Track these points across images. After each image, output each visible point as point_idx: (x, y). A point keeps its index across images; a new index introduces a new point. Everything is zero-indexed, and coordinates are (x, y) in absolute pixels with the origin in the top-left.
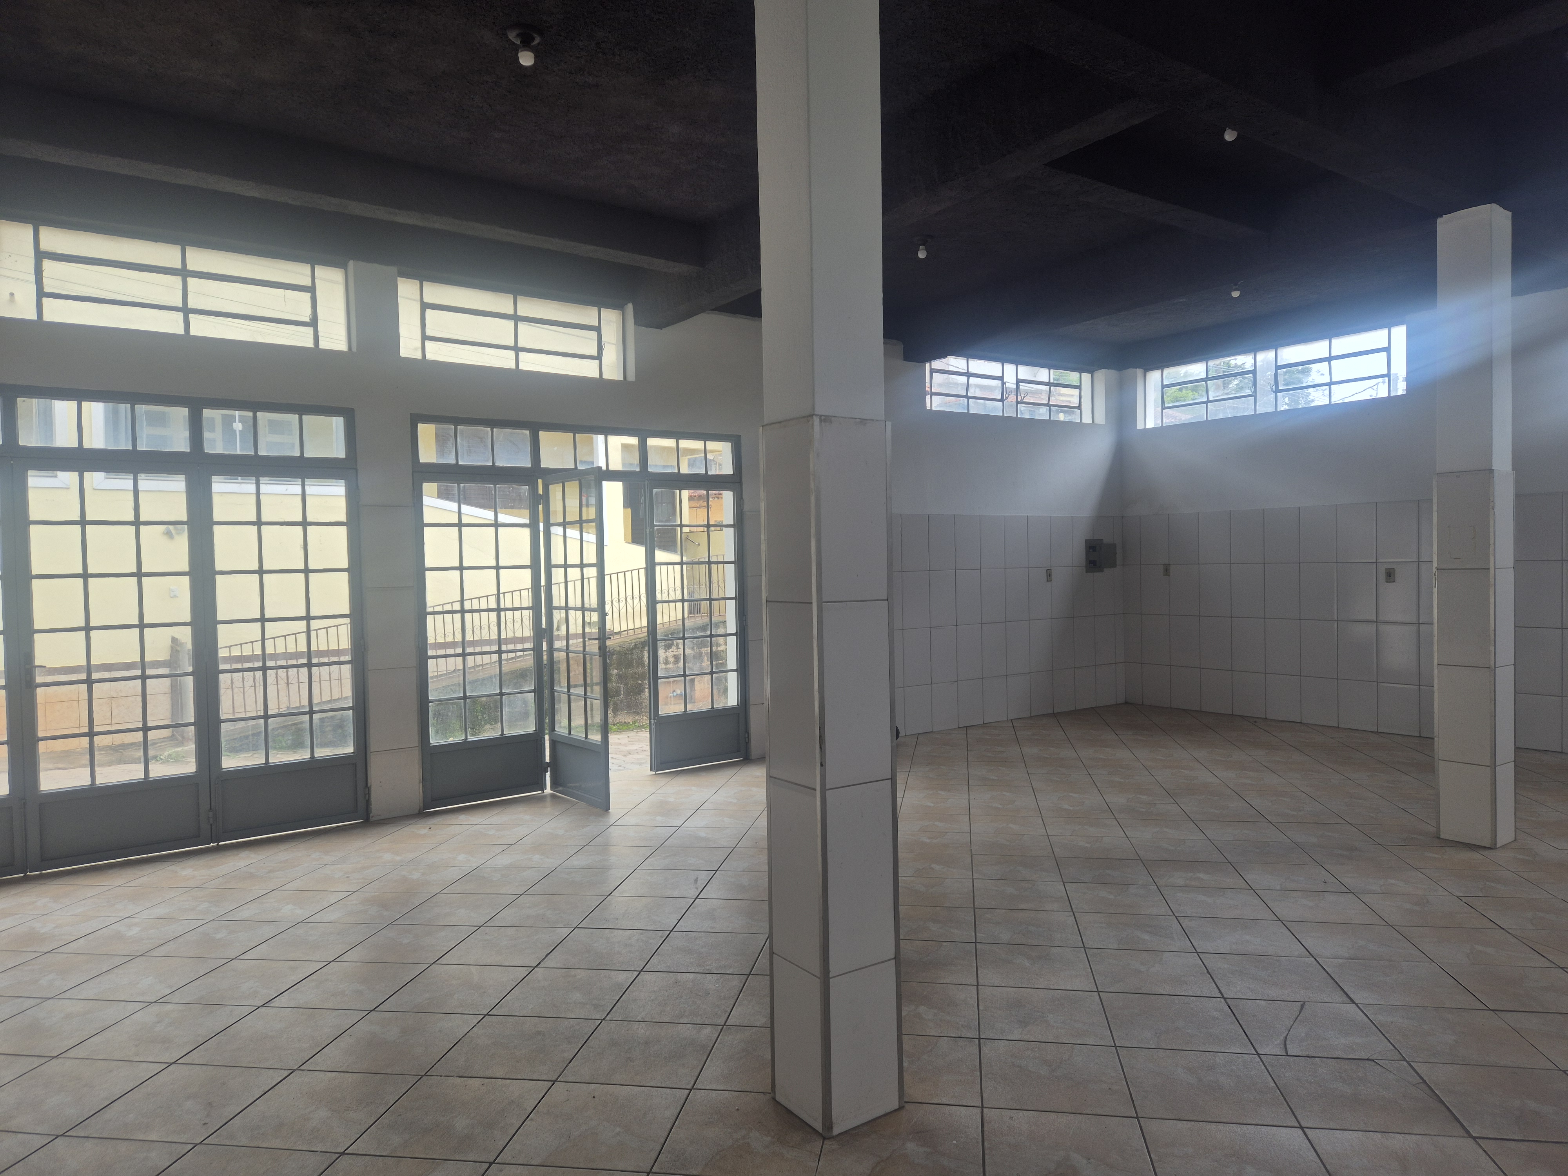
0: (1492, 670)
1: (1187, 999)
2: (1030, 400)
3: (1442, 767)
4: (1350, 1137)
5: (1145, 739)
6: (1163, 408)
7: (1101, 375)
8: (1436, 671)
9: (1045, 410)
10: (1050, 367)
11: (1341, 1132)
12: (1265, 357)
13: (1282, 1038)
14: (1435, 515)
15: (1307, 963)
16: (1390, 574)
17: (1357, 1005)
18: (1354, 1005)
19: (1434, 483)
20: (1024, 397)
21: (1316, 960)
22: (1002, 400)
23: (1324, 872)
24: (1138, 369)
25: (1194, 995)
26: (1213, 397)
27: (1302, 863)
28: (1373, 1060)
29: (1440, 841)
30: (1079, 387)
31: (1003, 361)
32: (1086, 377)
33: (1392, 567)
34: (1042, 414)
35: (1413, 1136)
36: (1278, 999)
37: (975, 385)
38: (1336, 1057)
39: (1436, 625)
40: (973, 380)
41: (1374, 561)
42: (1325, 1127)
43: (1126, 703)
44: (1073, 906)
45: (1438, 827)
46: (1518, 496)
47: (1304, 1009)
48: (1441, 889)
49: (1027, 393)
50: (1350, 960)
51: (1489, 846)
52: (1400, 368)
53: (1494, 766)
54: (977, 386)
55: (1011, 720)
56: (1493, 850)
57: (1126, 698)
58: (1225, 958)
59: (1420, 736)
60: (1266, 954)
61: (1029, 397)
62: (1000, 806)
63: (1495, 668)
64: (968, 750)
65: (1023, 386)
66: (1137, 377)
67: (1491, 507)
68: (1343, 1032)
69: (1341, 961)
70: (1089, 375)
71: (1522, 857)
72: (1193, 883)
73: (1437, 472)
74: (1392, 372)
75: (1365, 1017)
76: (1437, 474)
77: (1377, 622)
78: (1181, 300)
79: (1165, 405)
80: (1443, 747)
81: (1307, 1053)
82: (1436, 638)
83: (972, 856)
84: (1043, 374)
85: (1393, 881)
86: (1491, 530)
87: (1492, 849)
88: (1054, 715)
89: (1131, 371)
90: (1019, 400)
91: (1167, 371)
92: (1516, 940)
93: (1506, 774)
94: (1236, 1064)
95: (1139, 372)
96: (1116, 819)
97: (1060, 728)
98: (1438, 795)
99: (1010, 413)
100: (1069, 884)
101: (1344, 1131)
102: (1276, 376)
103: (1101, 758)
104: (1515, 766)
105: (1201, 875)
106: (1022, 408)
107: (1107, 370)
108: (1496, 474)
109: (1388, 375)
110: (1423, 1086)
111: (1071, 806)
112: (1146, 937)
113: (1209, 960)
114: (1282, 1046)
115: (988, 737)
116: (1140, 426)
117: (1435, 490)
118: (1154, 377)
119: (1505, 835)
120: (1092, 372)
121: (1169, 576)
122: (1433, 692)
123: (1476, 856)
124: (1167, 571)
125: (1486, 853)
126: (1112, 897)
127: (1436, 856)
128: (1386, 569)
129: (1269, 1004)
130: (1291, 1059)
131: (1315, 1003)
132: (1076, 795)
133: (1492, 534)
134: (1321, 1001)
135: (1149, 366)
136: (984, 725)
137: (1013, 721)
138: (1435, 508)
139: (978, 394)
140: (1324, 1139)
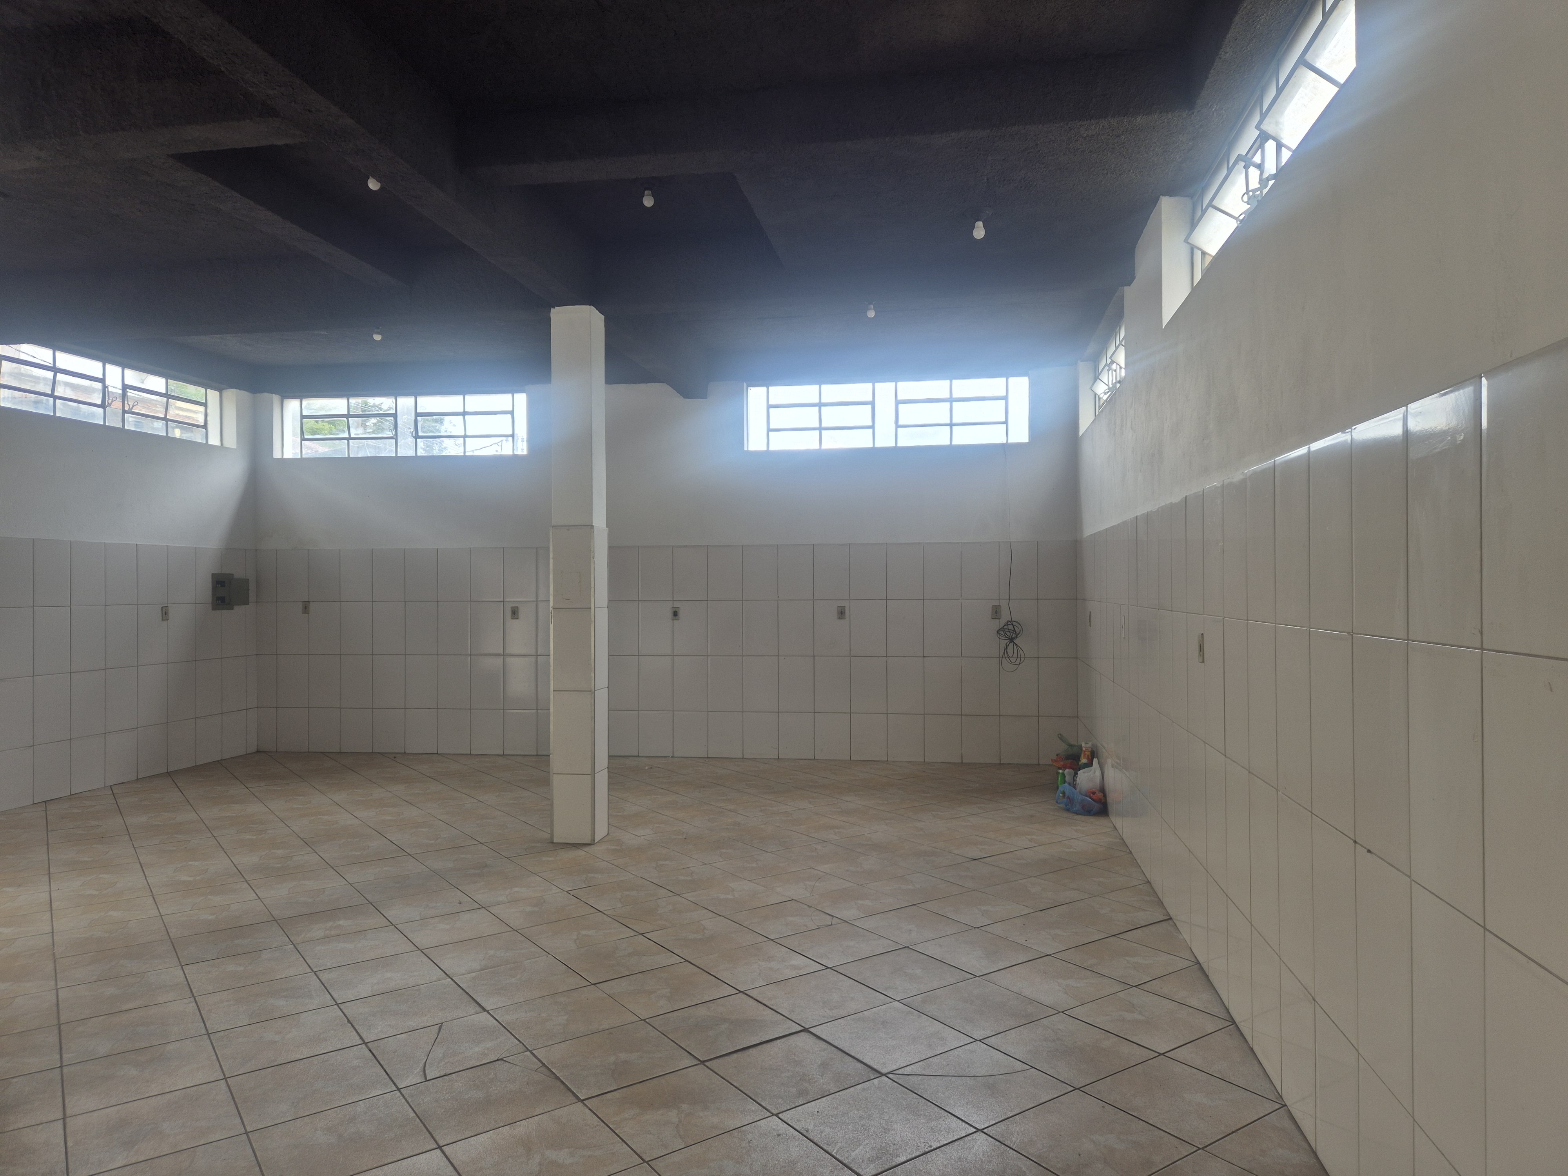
0: (593, 692)
1: (326, 1057)
2: (141, 410)
3: (556, 780)
4: (483, 1140)
5: (280, 789)
6: (303, 439)
7: (231, 395)
8: (552, 697)
9: (161, 424)
10: (167, 376)
11: (475, 1138)
12: (405, 403)
13: (421, 1065)
14: (551, 561)
15: (444, 985)
16: (515, 612)
17: (488, 1012)
18: (486, 1012)
19: (551, 533)
20: (133, 407)
21: (452, 979)
22: (103, 406)
23: (459, 893)
24: (274, 395)
25: (334, 1050)
26: (355, 434)
27: (440, 889)
28: (501, 1059)
29: (554, 846)
30: (205, 405)
31: (105, 361)
32: (213, 396)
33: (517, 606)
34: (157, 428)
35: (536, 1117)
36: (418, 1028)
37: (62, 381)
38: (470, 1067)
39: (552, 657)
40: (60, 376)
41: (502, 600)
42: (461, 1138)
43: (258, 752)
44: (194, 991)
45: (552, 834)
46: (611, 548)
47: (442, 1030)
48: (555, 888)
49: (137, 402)
50: (482, 972)
51: (590, 843)
52: (522, 431)
53: (593, 774)
54: (67, 384)
55: (110, 786)
56: (592, 846)
57: (257, 746)
58: (366, 1002)
59: (537, 755)
60: (407, 987)
61: (140, 408)
62: (95, 893)
63: (595, 691)
64: (47, 831)
65: (131, 393)
66: (273, 402)
67: (592, 557)
68: (477, 1041)
69: (474, 974)
70: (217, 393)
71: (613, 847)
72: (333, 933)
73: (553, 525)
74: (515, 432)
75: (495, 1021)
76: (553, 526)
77: (504, 655)
78: (322, 333)
79: (304, 436)
80: (557, 763)
81: (445, 1072)
82: (552, 668)
83: (55, 961)
84: (157, 383)
85: (516, 889)
86: (592, 576)
87: (593, 844)
88: (169, 774)
89: (266, 395)
90: (126, 408)
91: (305, 402)
92: (610, 919)
93: (602, 778)
94: (377, 1106)
95: (276, 398)
96: (246, 881)
97: (177, 789)
98: (552, 805)
99: (114, 422)
100: (188, 967)
101: (478, 1136)
102: (416, 422)
103: (229, 816)
104: (608, 772)
105: (341, 922)
106: (131, 419)
107: (238, 390)
108: (595, 529)
109: (513, 436)
110: (543, 1069)
111: (190, 876)
112: (282, 1003)
113: (349, 1009)
114: (422, 1073)
115: (77, 811)
116: (277, 455)
117: (551, 540)
118: (292, 406)
119: (601, 832)
120: (220, 391)
121: (308, 614)
122: (549, 715)
123: (580, 853)
124: (306, 609)
125: (587, 849)
126: (242, 968)
127: (550, 859)
128: (512, 607)
129: (409, 1035)
130: (431, 1082)
131: (452, 1021)
132: (197, 863)
133: (592, 579)
134: (457, 1018)
135: (287, 393)
136: (71, 797)
137: (113, 787)
138: (551, 555)
139: (69, 394)
140: (460, 1152)
